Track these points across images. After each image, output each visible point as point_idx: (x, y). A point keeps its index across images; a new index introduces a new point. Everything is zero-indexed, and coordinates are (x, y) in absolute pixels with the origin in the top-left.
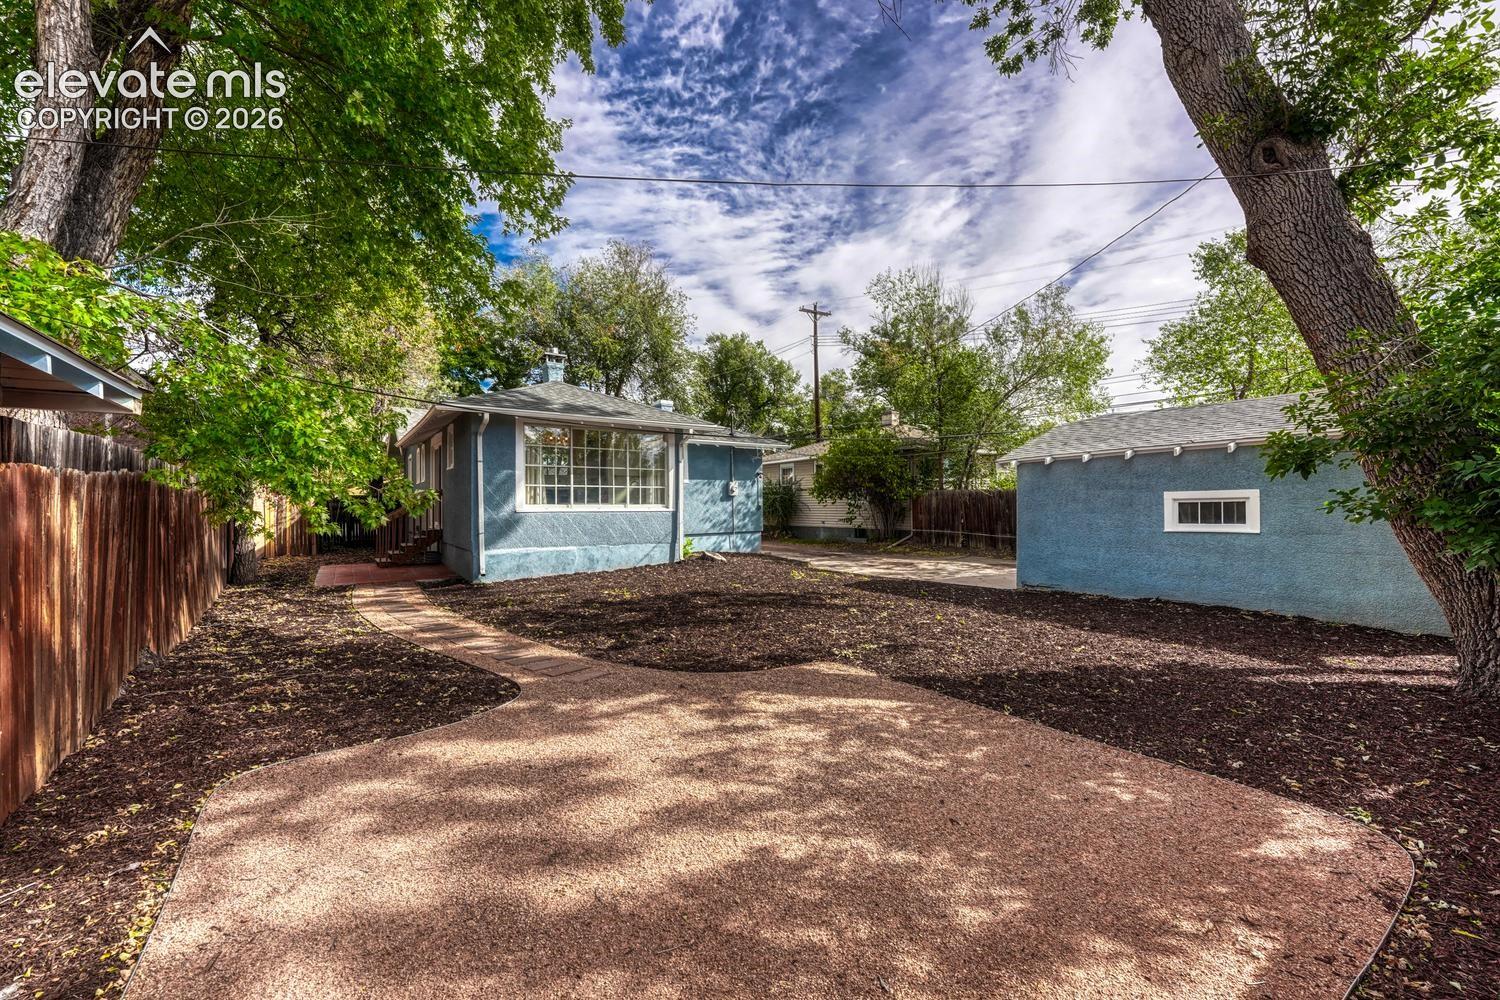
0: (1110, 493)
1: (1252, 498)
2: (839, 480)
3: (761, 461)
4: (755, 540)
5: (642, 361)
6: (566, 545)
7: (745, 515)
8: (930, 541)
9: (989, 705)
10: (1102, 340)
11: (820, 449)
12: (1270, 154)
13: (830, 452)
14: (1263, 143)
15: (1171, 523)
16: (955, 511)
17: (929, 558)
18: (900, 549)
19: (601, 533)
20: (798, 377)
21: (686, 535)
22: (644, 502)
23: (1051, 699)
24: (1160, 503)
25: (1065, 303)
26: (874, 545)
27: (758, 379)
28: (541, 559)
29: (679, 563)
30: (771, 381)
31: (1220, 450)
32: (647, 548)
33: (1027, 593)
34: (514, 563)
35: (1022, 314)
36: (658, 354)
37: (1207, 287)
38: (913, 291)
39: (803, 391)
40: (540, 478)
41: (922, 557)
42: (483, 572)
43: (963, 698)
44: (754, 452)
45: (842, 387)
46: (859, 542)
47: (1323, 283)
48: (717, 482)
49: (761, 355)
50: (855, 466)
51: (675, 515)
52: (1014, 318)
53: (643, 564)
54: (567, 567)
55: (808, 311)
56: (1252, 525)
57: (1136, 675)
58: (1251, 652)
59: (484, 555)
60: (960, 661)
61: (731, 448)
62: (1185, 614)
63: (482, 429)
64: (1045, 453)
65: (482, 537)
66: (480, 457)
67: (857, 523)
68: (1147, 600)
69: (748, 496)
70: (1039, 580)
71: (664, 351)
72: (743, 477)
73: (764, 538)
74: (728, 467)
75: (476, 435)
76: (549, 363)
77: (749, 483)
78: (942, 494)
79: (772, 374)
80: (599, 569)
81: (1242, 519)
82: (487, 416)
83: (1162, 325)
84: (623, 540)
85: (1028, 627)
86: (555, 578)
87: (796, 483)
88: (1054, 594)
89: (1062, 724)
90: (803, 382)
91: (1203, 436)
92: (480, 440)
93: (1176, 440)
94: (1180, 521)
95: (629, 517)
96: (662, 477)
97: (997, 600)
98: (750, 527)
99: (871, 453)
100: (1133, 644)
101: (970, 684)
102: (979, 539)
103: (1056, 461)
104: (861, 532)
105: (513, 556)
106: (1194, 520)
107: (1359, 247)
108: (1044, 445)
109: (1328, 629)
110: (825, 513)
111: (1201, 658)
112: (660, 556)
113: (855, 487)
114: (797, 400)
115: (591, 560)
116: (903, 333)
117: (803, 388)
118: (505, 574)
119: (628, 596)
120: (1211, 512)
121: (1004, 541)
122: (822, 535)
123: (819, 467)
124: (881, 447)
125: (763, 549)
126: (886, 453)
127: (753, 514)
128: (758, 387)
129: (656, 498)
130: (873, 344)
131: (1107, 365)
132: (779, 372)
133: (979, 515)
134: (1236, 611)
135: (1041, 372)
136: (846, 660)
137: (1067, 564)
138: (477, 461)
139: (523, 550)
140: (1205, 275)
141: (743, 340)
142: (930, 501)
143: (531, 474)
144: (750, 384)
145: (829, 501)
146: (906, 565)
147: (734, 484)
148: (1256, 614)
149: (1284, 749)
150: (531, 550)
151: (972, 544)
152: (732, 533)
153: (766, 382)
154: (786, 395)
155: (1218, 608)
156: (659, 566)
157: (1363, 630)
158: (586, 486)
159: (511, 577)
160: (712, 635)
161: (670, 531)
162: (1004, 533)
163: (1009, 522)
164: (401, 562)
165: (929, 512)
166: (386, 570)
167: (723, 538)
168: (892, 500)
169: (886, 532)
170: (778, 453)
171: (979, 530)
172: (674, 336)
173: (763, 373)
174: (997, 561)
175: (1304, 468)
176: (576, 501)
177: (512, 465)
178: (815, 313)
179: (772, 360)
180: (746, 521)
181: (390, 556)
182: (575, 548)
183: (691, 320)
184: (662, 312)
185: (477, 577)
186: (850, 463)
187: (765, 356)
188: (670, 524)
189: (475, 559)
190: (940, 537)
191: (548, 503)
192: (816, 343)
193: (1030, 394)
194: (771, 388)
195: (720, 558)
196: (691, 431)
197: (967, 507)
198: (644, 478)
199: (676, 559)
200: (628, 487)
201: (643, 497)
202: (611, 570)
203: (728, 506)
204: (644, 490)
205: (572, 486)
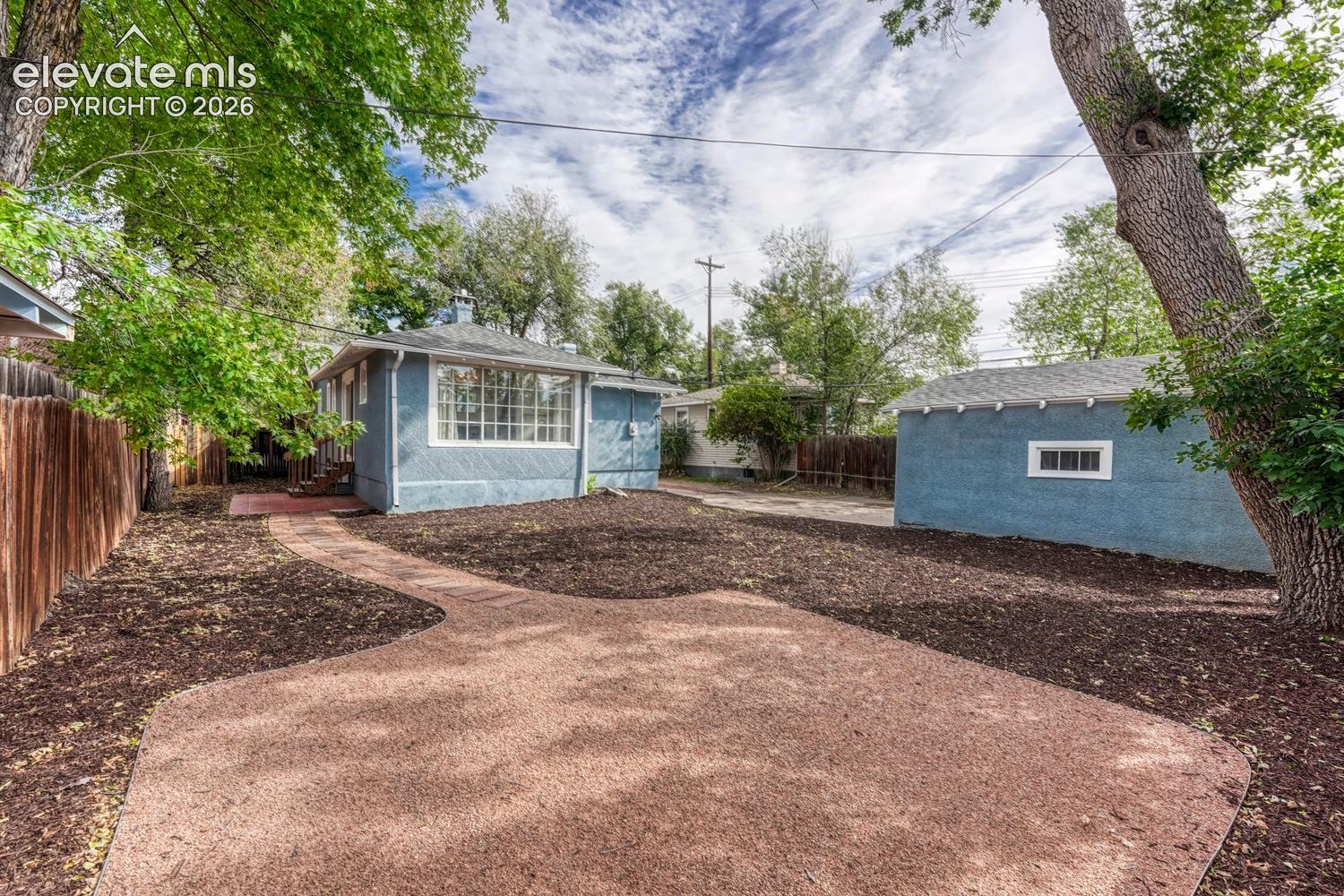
0: (981, 440)
1: (1106, 448)
2: (732, 424)
3: (659, 404)
4: (652, 477)
5: (547, 307)
6: (476, 478)
7: (642, 454)
8: (813, 482)
9: (879, 629)
10: (973, 300)
11: (715, 394)
12: (1142, 136)
13: (723, 397)
14: (1137, 126)
15: (1034, 469)
16: (836, 455)
17: (812, 497)
18: (786, 488)
19: (511, 467)
20: (691, 326)
21: (590, 472)
22: (551, 439)
23: (933, 625)
24: (1025, 451)
25: (940, 265)
26: (762, 484)
27: (653, 326)
28: (452, 491)
29: (584, 497)
30: (667, 328)
31: (1080, 405)
32: (551, 482)
33: (903, 530)
34: (426, 495)
35: (902, 274)
36: (561, 299)
37: (1068, 256)
38: (804, 249)
39: (695, 339)
40: (452, 413)
41: (805, 496)
42: (396, 503)
43: (855, 623)
44: (654, 395)
45: (732, 337)
46: (749, 480)
47: (1183, 257)
48: (618, 423)
49: (657, 303)
50: (746, 411)
51: (580, 454)
52: (895, 278)
53: (549, 498)
54: (478, 500)
55: (702, 264)
56: (1105, 472)
57: (1006, 605)
58: (1102, 584)
59: (397, 485)
60: (851, 592)
61: (632, 391)
62: (1043, 551)
63: (397, 365)
64: (924, 403)
65: (396, 470)
66: (394, 393)
67: (746, 463)
68: (1009, 538)
69: (645, 436)
70: (914, 518)
71: (568, 296)
72: (641, 419)
73: (661, 476)
74: (629, 407)
75: (390, 371)
76: (457, 304)
77: (644, 424)
78: (825, 439)
79: (669, 323)
80: (507, 502)
81: (1096, 467)
82: (401, 355)
84: (531, 475)
85: (907, 561)
86: (466, 510)
87: (690, 425)
88: (927, 531)
89: (945, 648)
90: (695, 330)
91: (1066, 392)
92: (394, 375)
93: (1042, 395)
94: (1042, 468)
95: (537, 453)
96: (568, 417)
97: (878, 537)
98: (647, 466)
99: (761, 399)
100: (1000, 577)
101: (860, 611)
102: (857, 481)
103: (933, 411)
104: (749, 472)
105: (426, 488)
106: (1054, 467)
107: (1216, 225)
108: (922, 396)
109: (1166, 565)
110: (715, 454)
111: (1060, 590)
112: (564, 490)
113: (746, 431)
114: (690, 347)
115: (500, 493)
116: (790, 288)
117: (696, 336)
118: (418, 505)
119: (537, 528)
120: (1069, 460)
121: (879, 483)
122: (713, 474)
123: (712, 411)
124: (770, 393)
125: (660, 485)
126: (775, 400)
127: (648, 454)
128: (653, 334)
129: (562, 437)
130: (763, 297)
131: (977, 324)
132: (673, 321)
133: (858, 458)
134: (1088, 548)
135: (918, 329)
136: (746, 589)
137: (940, 504)
138: (391, 397)
139: (435, 483)
140: (1067, 244)
141: (640, 289)
142: (814, 445)
143: (444, 409)
144: (647, 331)
145: (721, 442)
146: (791, 503)
147: (634, 425)
148: (1105, 552)
149: (1137, 669)
150: (442, 482)
151: (851, 485)
152: (630, 471)
153: (662, 329)
154: (680, 342)
155: (1072, 546)
156: (564, 500)
157: (1195, 566)
158: (496, 423)
159: (424, 509)
160: (621, 565)
161: (575, 467)
162: (880, 475)
163: (885, 466)
164: (314, 493)
165: (813, 455)
166: (299, 500)
167: (618, 474)
168: (779, 443)
169: (773, 472)
170: (675, 396)
171: (858, 472)
172: (577, 283)
173: (659, 320)
174: (873, 501)
175: (1161, 422)
176: (486, 437)
177: (426, 402)
178: (710, 265)
179: (667, 309)
180: (641, 459)
181: (302, 487)
182: (484, 482)
183: (593, 267)
184: (565, 259)
185: (390, 508)
186: (742, 408)
187: (661, 306)
188: (575, 461)
189: (388, 491)
190: (821, 478)
191: (460, 438)
192: (710, 293)
193: (907, 349)
194: (666, 335)
195: (622, 493)
196: (597, 374)
197: (847, 451)
198: (551, 417)
199: (580, 494)
200: (537, 425)
201: (550, 435)
202: (519, 503)
203: (628, 444)
204: (551, 428)
205: (483, 423)
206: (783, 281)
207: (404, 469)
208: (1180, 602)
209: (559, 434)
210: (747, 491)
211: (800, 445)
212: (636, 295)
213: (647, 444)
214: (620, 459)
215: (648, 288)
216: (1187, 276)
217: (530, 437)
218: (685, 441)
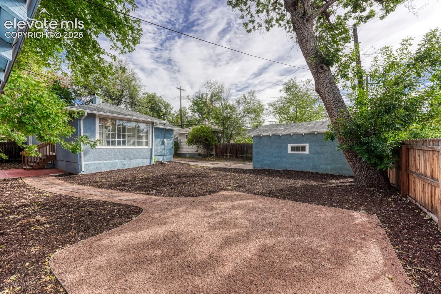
0: (276, 144)
1: (307, 145)
2: (195, 140)
3: (173, 133)
4: (171, 157)
6: (115, 160)
8: (220, 157)
10: (263, 105)
11: (189, 130)
12: (322, 68)
14: (320, 65)
15: (290, 152)
16: (227, 149)
17: (224, 162)
18: (212, 159)
19: (127, 155)
20: (173, 108)
21: (155, 156)
22: (141, 145)
23: (287, 195)
24: (287, 147)
25: (255, 95)
26: (205, 158)
27: (160, 107)
28: (105, 165)
29: (153, 165)
30: (165, 108)
31: (301, 134)
32: (142, 160)
33: (255, 170)
34: (95, 166)
35: (245, 97)
36: (132, 97)
38: (217, 87)
39: (174, 112)
40: (105, 136)
41: (221, 161)
42: (83, 170)
44: (172, 130)
45: (186, 112)
46: (200, 157)
47: (332, 98)
48: (160, 139)
49: (161, 100)
50: (200, 135)
51: (151, 150)
52: (243, 98)
53: (141, 165)
54: (115, 168)
55: (179, 89)
56: (307, 152)
57: (299, 188)
58: (314, 180)
59: (83, 163)
60: (258, 188)
61: (165, 129)
62: (295, 173)
63: (83, 118)
64: (260, 134)
65: (82, 158)
66: (82, 128)
67: (199, 152)
68: (284, 170)
69: (168, 144)
70: (258, 166)
72: (167, 138)
73: (174, 157)
74: (163, 135)
75: (80, 120)
76: (96, 96)
77: (169, 140)
78: (224, 144)
80: (126, 168)
81: (305, 150)
82: (86, 114)
83: (267, 103)
84: (135, 158)
85: (267, 178)
86: (112, 171)
87: (179, 140)
88: (263, 170)
89: (294, 200)
90: (174, 109)
91: (297, 131)
93: (291, 132)
94: (292, 151)
95: (136, 150)
96: (147, 137)
98: (169, 154)
99: (205, 132)
100: (292, 181)
101: (267, 193)
102: (233, 156)
103: (263, 136)
104: (199, 155)
105: (95, 164)
106: (295, 151)
109: (323, 174)
110: (188, 149)
111: (308, 183)
112: (146, 162)
113: (200, 142)
114: (172, 115)
115: (123, 165)
116: (205, 98)
118: (92, 171)
119: (145, 176)
120: (298, 149)
121: (240, 157)
122: (188, 156)
123: (187, 136)
124: (207, 130)
125: (174, 160)
126: (209, 132)
127: (170, 149)
128: (160, 110)
129: (145, 144)
130: (196, 100)
132: (167, 106)
133: (233, 150)
134: (304, 172)
135: (249, 113)
136: (231, 190)
137: (265, 162)
138: (80, 130)
139: (99, 162)
140: (286, 92)
141: (155, 95)
142: (220, 146)
143: (101, 135)
144: (158, 109)
145: (191, 145)
146: (217, 164)
147: (165, 140)
148: (308, 172)
150: (101, 162)
151: (232, 158)
152: (164, 155)
153: (163, 109)
154: (169, 113)
155: (300, 171)
156: (146, 166)
157: (329, 174)
158: (122, 140)
159: (94, 172)
160: (186, 186)
161: (150, 155)
162: (240, 154)
163: (241, 151)
164: (37, 168)
165: (220, 149)
166: (30, 171)
167: (160, 157)
168: (210, 145)
169: (208, 154)
170: (177, 130)
171: (234, 154)
172: (138, 92)
173: (162, 106)
174: (239, 162)
175: (332, 139)
176: (118, 144)
177: (94, 132)
178: (181, 89)
179: (164, 102)
180: (168, 151)
181: (32, 166)
182: (118, 161)
183: (143, 87)
184: (133, 83)
185: (80, 172)
186: (199, 135)
187: (162, 101)
188: (150, 152)
189: (79, 166)
190: (222, 156)
191: (108, 145)
192: (181, 98)
193: (245, 118)
194: (164, 111)
195: (167, 163)
196: (158, 123)
197: (230, 148)
198: (141, 137)
199: (152, 164)
200: (136, 140)
201: (141, 144)
202: (130, 168)
203: (163, 147)
204: (141, 141)
205: (117, 140)
206: (202, 96)
207: (87, 157)
208: (333, 183)
209: (144, 143)
210: (201, 161)
211: (216, 146)
212: (153, 97)
213: (170, 146)
214: (161, 152)
215: (158, 95)
216: (333, 103)
217: (134, 144)
218: (177, 145)
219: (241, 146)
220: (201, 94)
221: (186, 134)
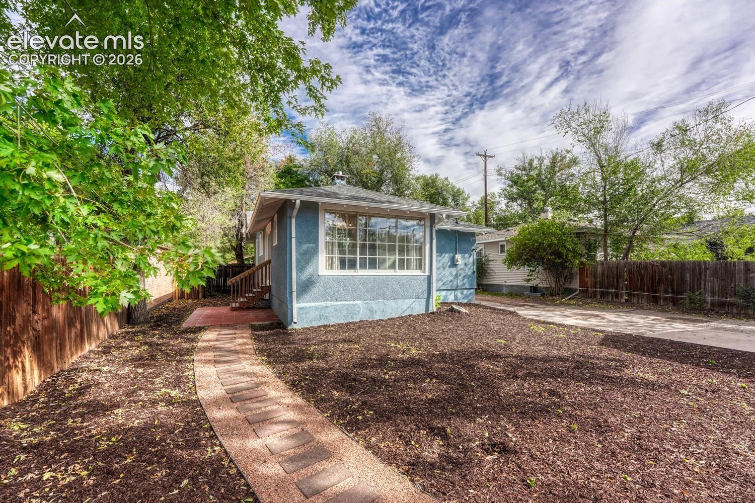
2: (525, 254)
3: (475, 241)
4: (471, 294)
6: (354, 299)
7: (464, 277)
16: (619, 276)
18: (573, 302)
19: (378, 291)
21: (437, 290)
22: (407, 269)
26: (550, 298)
28: (336, 310)
29: (433, 313)
32: (409, 302)
34: (317, 313)
40: (336, 250)
42: (295, 320)
44: (473, 235)
46: (536, 294)
48: (447, 255)
50: (541, 244)
51: (429, 278)
53: (407, 313)
54: (355, 316)
59: (296, 306)
61: (458, 232)
63: (295, 212)
65: (294, 294)
66: (294, 235)
67: (533, 283)
69: (466, 265)
72: (463, 252)
73: (477, 292)
74: (454, 244)
75: (291, 218)
76: (337, 181)
77: (467, 255)
78: (608, 264)
80: (377, 317)
82: (298, 203)
84: (394, 296)
86: (347, 324)
87: (485, 256)
92: (294, 221)
95: (398, 279)
96: (420, 250)
98: (467, 286)
99: (553, 234)
102: (642, 297)
104: (535, 289)
105: (317, 308)
110: (506, 276)
112: (418, 308)
115: (372, 311)
118: (311, 321)
121: (665, 299)
122: (504, 290)
123: (502, 246)
124: (559, 230)
125: (476, 300)
127: (469, 277)
129: (416, 266)
133: (642, 279)
138: (292, 238)
141: (436, 177)
142: (596, 269)
143: (330, 246)
145: (516, 268)
147: (458, 256)
150: (329, 303)
152: (456, 289)
153: (450, 201)
156: (419, 315)
158: (368, 257)
159: (315, 324)
161: (426, 290)
162: (666, 292)
163: (672, 285)
165: (595, 277)
167: (449, 292)
168: (565, 268)
169: (559, 289)
170: (485, 235)
171: (642, 290)
176: (361, 267)
177: (317, 241)
178: (486, 156)
179: (453, 188)
180: (464, 281)
181: (239, 303)
182: (360, 302)
185: (291, 324)
186: (537, 242)
188: (426, 284)
189: (289, 311)
190: (603, 294)
191: (342, 268)
195: (464, 310)
196: (444, 216)
197: (630, 272)
198: (408, 251)
199: (430, 311)
200: (397, 257)
201: (407, 265)
202: (385, 318)
203: (454, 271)
204: (407, 259)
205: (358, 256)
209: (413, 265)
210: (542, 304)
211: (582, 269)
213: (468, 270)
214: (449, 282)
217: (392, 266)
218: (482, 267)
219: (670, 269)
220: (527, 161)
221: (500, 243)
